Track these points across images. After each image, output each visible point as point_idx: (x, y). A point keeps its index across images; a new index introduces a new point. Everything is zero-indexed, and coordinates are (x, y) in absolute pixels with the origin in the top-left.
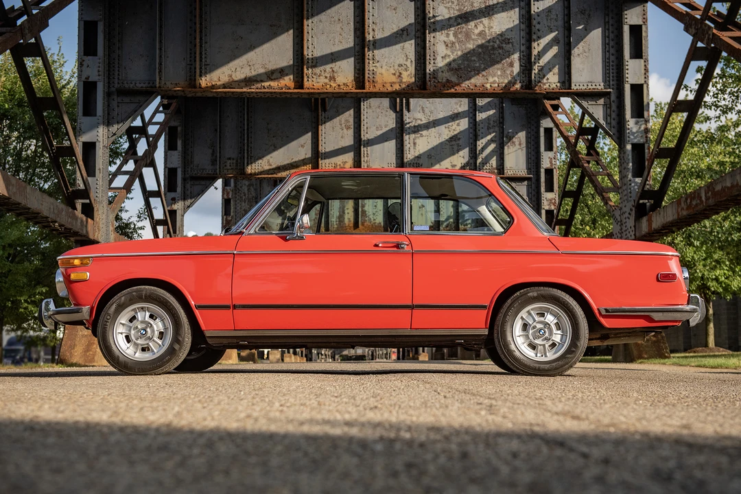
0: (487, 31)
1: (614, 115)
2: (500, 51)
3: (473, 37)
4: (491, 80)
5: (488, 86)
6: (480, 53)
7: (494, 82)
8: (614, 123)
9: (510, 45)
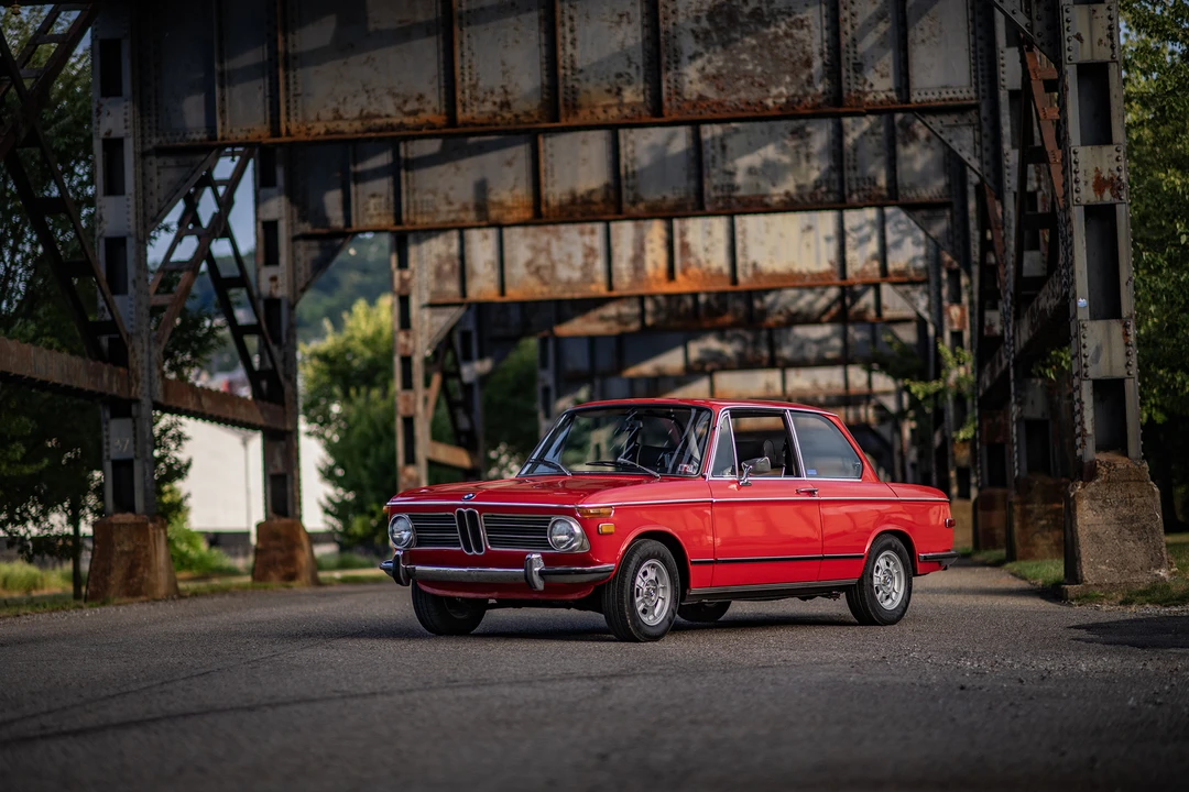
0: (765, 9)
1: (986, 143)
2: (789, 41)
3: (741, 20)
4: (774, 91)
5: (770, 102)
6: (753, 48)
7: (780, 95)
8: (987, 156)
9: (805, 31)
